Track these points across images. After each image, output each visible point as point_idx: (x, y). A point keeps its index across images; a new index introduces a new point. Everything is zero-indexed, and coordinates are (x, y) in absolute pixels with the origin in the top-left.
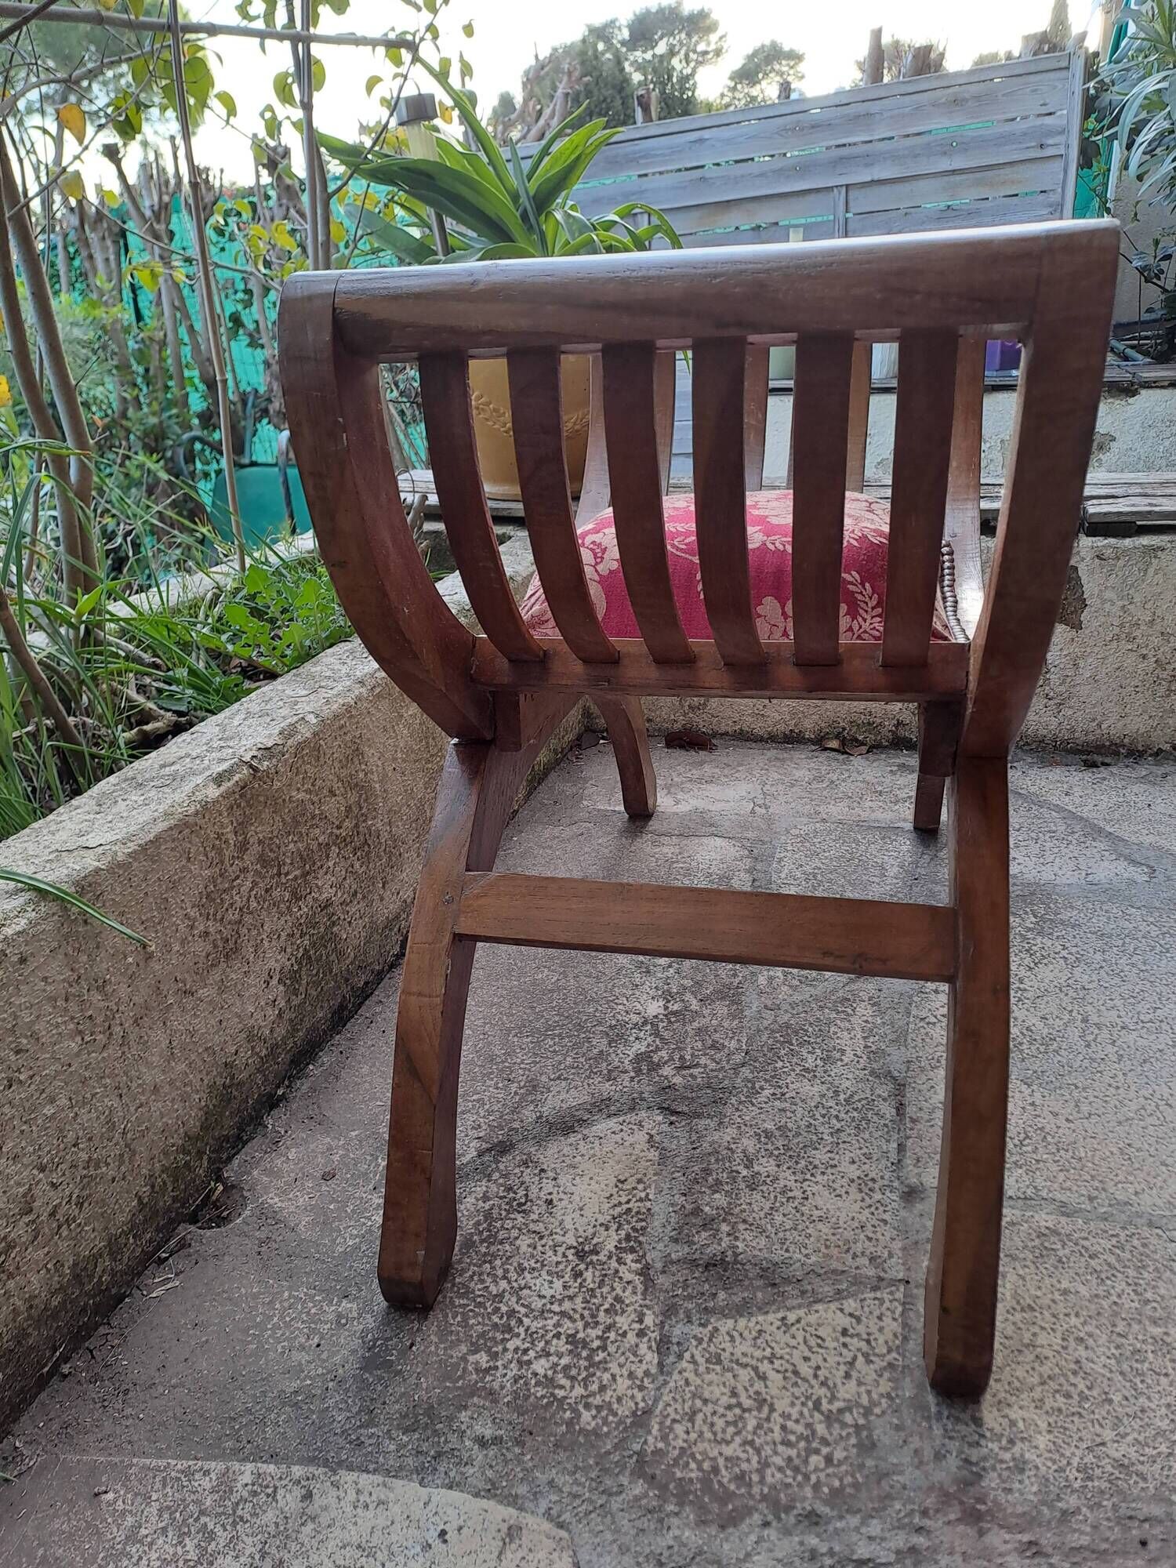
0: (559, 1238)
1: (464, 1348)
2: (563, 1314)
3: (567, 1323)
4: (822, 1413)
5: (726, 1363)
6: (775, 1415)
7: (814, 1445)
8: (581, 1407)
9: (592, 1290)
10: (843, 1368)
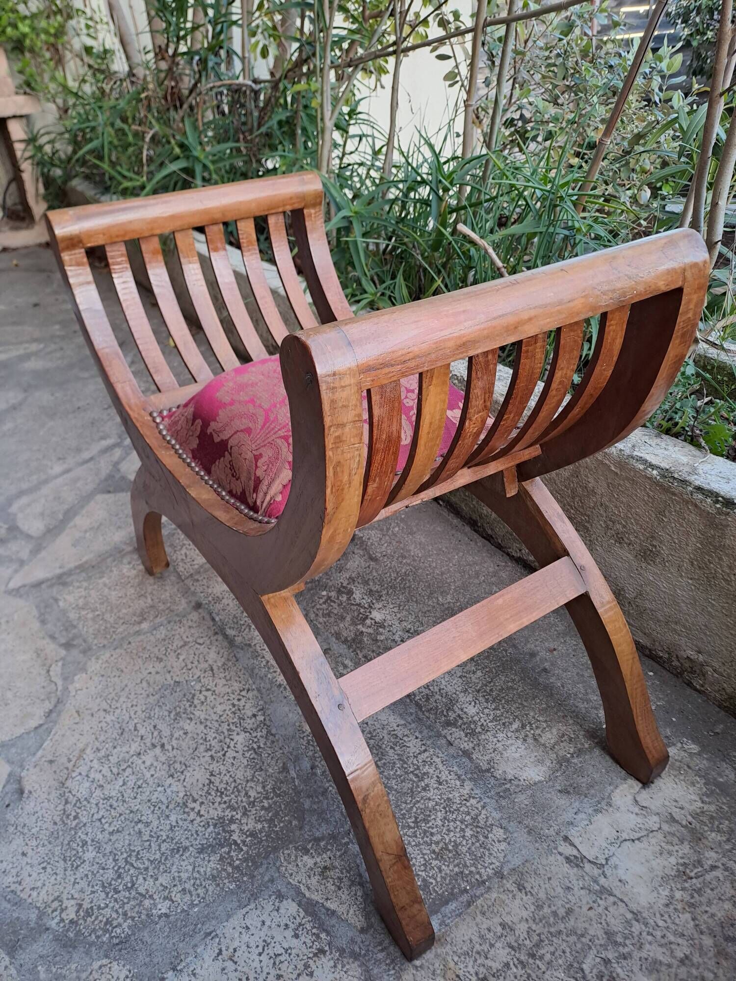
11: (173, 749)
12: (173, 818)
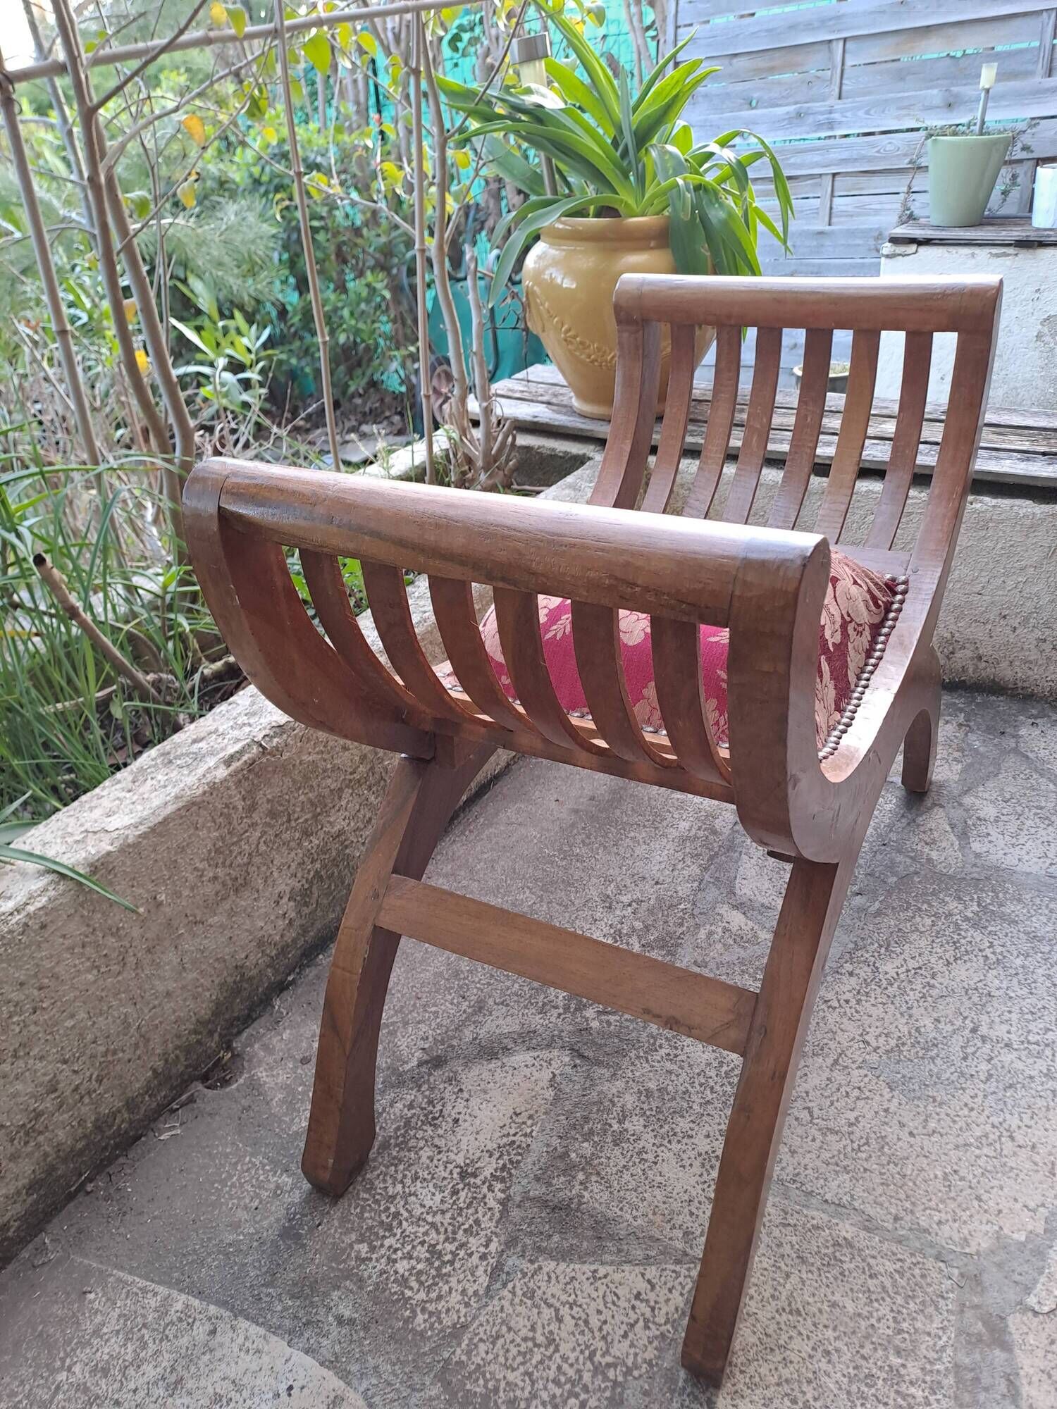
0: (452, 1156)
1: (353, 1237)
2: (433, 1225)
3: (433, 1234)
4: (593, 1363)
5: (537, 1299)
6: (557, 1355)
7: (577, 1389)
8: (418, 1310)
9: (461, 1209)
10: (624, 1327)
11: (966, 1018)
12: (1019, 962)
